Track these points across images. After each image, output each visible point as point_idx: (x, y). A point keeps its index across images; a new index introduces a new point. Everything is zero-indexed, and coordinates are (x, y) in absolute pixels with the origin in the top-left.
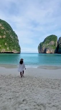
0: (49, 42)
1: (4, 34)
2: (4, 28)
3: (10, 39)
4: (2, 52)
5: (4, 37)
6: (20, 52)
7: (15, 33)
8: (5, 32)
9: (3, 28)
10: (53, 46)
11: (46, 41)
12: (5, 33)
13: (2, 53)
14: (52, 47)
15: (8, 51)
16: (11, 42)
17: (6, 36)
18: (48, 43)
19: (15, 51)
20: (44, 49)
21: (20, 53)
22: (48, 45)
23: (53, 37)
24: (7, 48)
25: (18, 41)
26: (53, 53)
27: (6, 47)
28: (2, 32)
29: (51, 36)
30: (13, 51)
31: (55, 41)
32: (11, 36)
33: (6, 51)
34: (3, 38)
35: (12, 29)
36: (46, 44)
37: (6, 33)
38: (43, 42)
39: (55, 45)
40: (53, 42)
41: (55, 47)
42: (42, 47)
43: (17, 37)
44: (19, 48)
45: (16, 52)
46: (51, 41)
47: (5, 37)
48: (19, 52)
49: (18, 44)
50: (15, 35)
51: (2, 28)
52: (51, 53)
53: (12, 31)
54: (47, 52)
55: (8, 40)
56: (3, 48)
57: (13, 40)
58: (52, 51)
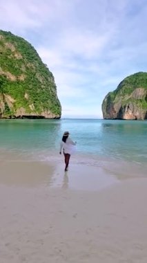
0: (132, 91)
1: (22, 72)
2: (21, 57)
3: (37, 84)
4: (17, 115)
5: (22, 78)
6: (60, 115)
7: (47, 69)
8: (23, 66)
9: (18, 56)
10: (141, 101)
11: (124, 88)
12: (23, 69)
13: (19, 117)
14: (139, 104)
15: (33, 114)
16: (39, 91)
17: (26, 76)
18: (130, 94)
19: (49, 112)
20: (117, 108)
21: (59, 118)
22: (127, 97)
23: (141, 78)
24: (30, 106)
25: (55, 87)
26: (140, 119)
27: (26, 102)
28: (17, 66)
29: (137, 75)
30: (43, 114)
32: (37, 75)
33: (28, 114)
34: (18, 82)
35: (40, 59)
36: (124, 95)
37: (27, 68)
38: (116, 92)
39: (146, 100)
40: (140, 92)
42: (113, 104)
43: (53, 79)
44: (58, 105)
45: (51, 116)
46: (135, 88)
47: (25, 79)
48: (58, 116)
49: (54, 96)
50: (48, 75)
51: (16, 55)
52: (136, 119)
53: (41, 63)
54: (126, 116)
55: (31, 86)
56: (20, 105)
57: (43, 86)
58: (137, 114)
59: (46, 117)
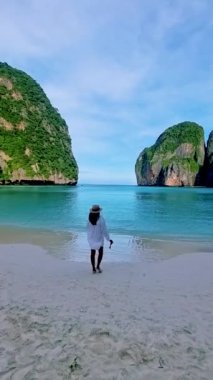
0: (176, 147)
1: (22, 119)
2: (21, 98)
3: (43, 135)
4: (13, 179)
5: (22, 126)
6: (76, 179)
7: (59, 115)
8: (23, 110)
9: (17, 96)
10: (189, 160)
11: (165, 143)
12: (24, 114)
13: (16, 182)
14: (185, 165)
15: (36, 178)
16: (46, 145)
17: (27, 124)
18: (173, 151)
19: (60, 175)
20: (156, 170)
21: (75, 184)
22: (170, 155)
23: (187, 129)
24: (33, 166)
25: (69, 140)
26: (189, 186)
27: (27, 161)
28: (14, 110)
29: (182, 126)
30: (51, 178)
31: (196, 142)
32: (44, 123)
33: (29, 179)
34: (16, 132)
35: (49, 101)
36: (165, 153)
37: (30, 113)
38: (155, 148)
39: (196, 159)
40: (187, 148)
41: (197, 165)
42: (150, 166)
43: (67, 129)
44: (73, 165)
45: (62, 182)
46: (180, 142)
47: (26, 129)
48: (74, 181)
49: (68, 152)
50: (58, 122)
51: (14, 95)
52: (183, 186)
53: (49, 107)
54: (169, 182)
55: (34, 139)
56: (18, 165)
57: (51, 139)
58: (184, 179)
59: (56, 182)
